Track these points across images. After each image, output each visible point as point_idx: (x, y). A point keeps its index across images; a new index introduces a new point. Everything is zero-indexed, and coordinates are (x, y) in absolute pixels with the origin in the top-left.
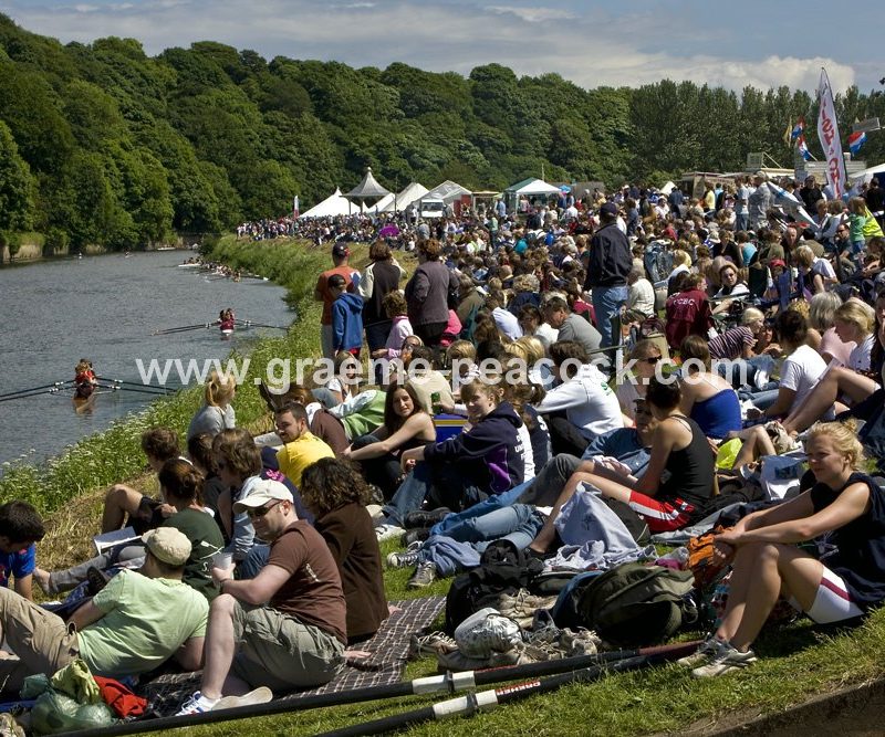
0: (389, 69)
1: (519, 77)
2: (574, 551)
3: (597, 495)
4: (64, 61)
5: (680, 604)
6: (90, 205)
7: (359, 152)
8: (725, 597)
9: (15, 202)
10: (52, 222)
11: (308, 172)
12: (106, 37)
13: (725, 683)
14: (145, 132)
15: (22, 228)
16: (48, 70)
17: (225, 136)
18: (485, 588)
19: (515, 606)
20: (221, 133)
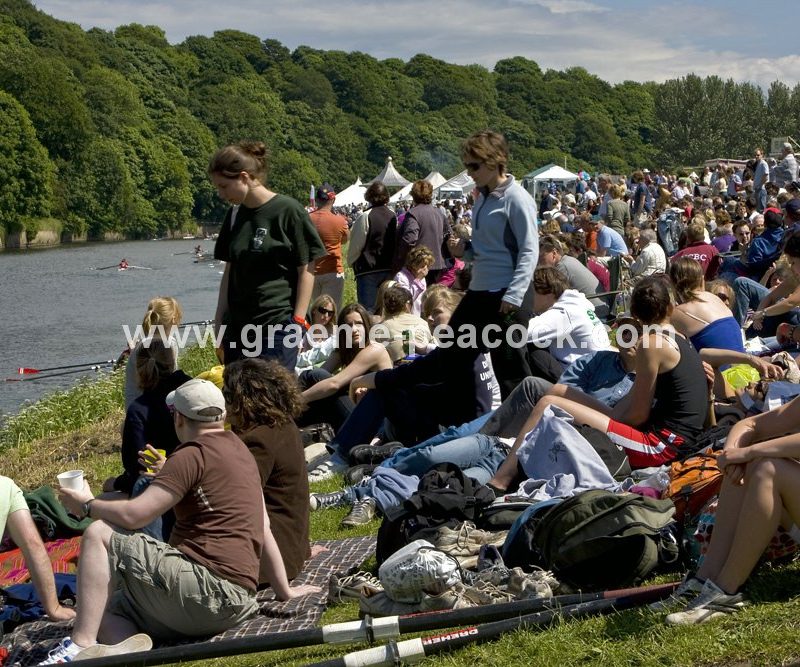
0: (413, 60)
1: (544, 71)
2: (539, 486)
3: (569, 422)
4: (86, 46)
5: (656, 538)
6: (109, 192)
7: (383, 143)
8: (710, 529)
9: (32, 187)
10: (70, 208)
11: (330, 163)
12: (128, 25)
13: (706, 632)
14: (165, 120)
15: (38, 214)
16: (69, 55)
17: (246, 126)
18: (422, 520)
19: (457, 541)
20: (243, 122)
